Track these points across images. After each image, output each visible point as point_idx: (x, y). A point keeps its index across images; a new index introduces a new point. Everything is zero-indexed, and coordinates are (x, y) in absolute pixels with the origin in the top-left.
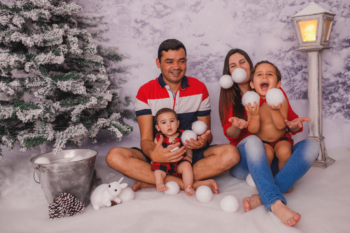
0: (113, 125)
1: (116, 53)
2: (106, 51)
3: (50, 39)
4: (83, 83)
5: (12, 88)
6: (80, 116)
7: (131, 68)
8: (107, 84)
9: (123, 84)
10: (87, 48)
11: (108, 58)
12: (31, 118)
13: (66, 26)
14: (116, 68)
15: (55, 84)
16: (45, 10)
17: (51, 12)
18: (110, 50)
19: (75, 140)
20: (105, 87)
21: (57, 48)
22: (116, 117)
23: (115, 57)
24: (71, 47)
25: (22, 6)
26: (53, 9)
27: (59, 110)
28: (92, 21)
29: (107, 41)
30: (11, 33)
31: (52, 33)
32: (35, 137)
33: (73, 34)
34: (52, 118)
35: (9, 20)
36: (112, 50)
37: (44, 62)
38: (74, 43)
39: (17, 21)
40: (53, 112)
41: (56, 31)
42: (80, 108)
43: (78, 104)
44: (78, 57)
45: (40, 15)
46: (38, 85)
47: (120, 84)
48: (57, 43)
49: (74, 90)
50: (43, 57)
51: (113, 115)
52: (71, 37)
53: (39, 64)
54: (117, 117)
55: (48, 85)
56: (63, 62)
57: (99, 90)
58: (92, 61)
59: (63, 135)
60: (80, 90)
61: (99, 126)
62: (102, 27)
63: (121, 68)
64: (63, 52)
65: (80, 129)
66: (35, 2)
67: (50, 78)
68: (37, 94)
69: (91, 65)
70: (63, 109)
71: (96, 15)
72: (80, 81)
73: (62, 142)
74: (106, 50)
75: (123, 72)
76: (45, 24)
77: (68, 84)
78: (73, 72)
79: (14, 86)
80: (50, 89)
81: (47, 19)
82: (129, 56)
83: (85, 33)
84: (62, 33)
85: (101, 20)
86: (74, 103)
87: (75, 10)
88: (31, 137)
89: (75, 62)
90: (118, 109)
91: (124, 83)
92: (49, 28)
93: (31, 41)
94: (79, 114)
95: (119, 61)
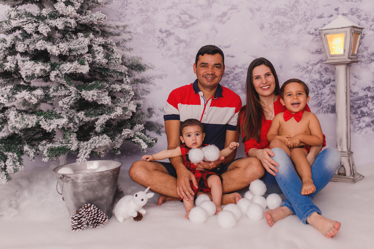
0: (138, 136)
1: (140, 63)
3: (75, 48)
4: (107, 93)
5: (35, 97)
6: (104, 126)
7: (154, 78)
8: (131, 95)
9: (146, 95)
10: (112, 57)
11: (131, 68)
12: (55, 128)
13: (91, 36)
14: (139, 79)
15: (80, 93)
16: (71, 18)
17: (77, 20)
18: (133, 59)
19: (98, 151)
20: (129, 97)
21: (82, 57)
22: (139, 128)
23: (138, 67)
24: (96, 57)
25: (48, 14)
26: (79, 17)
27: (83, 120)
28: (115, 29)
29: (131, 51)
30: (36, 41)
31: (78, 42)
32: (58, 147)
33: (98, 44)
34: (75, 128)
35: (35, 28)
36: (135, 59)
37: (70, 71)
38: (99, 52)
39: (43, 29)
40: (77, 121)
41: (82, 40)
42: (104, 118)
43: (102, 114)
44: (103, 67)
45: (66, 24)
46: (62, 94)
47: (143, 94)
48: (82, 52)
49: (99, 100)
50: (69, 66)
51: (137, 126)
52: (96, 46)
53: (64, 73)
54: (141, 128)
55: (72, 95)
56: (88, 72)
57: (123, 100)
58: (116, 71)
59: (87, 145)
60: (105, 100)
61: (124, 137)
62: (125, 36)
63: (144, 78)
64: (88, 61)
65: (104, 139)
66: (61, 11)
67: (75, 87)
68: (62, 104)
69: (115, 75)
70: (87, 119)
71: (119, 24)
72: (104, 91)
73: (86, 152)
74: (128, 60)
75: (146, 83)
76: (70, 32)
77: (93, 94)
78: (97, 82)
79: (38, 95)
80: (74, 98)
81: (73, 27)
82: (152, 66)
83: (111, 42)
84: (87, 42)
85: (125, 28)
86: (98, 113)
87: (101, 19)
88: (54, 147)
89: (99, 71)
90: (141, 120)
91: (147, 94)
92: (74, 36)
93: (57, 50)
94: (104, 125)
95: (142, 72)
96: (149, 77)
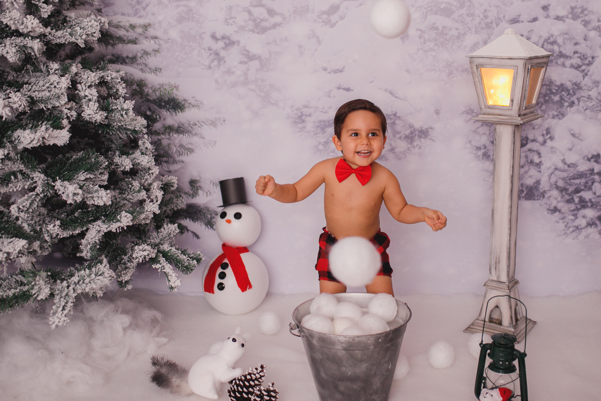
1: (175, 95)
2: (154, 91)
3: (42, 97)
7: (202, 125)
9: (186, 155)
10: (116, 107)
11: (158, 104)
12: (4, 259)
13: (75, 66)
14: (173, 125)
15: (51, 184)
18: (162, 89)
23: (171, 104)
24: (84, 109)
26: (50, 34)
27: (58, 236)
29: (157, 72)
31: (47, 85)
32: (14, 295)
33: (88, 83)
34: (44, 249)
36: (165, 89)
37: (31, 145)
38: (90, 99)
40: (47, 238)
41: (55, 79)
42: (99, 230)
43: (94, 221)
44: (99, 124)
46: (17, 189)
47: (180, 154)
48: (57, 103)
49: (87, 198)
50: (28, 136)
52: (84, 88)
53: (20, 148)
54: (172, 232)
55: (37, 188)
56: (68, 141)
58: (124, 128)
61: (137, 260)
62: (146, 45)
63: (183, 125)
64: (68, 118)
67: (42, 173)
70: (65, 234)
71: (135, 21)
74: (153, 89)
75: (186, 133)
78: (88, 152)
80: (41, 195)
82: (198, 102)
84: (65, 85)
85: (146, 30)
91: (189, 153)
92: (42, 67)
94: (97, 244)
95: (179, 112)
96: (192, 123)
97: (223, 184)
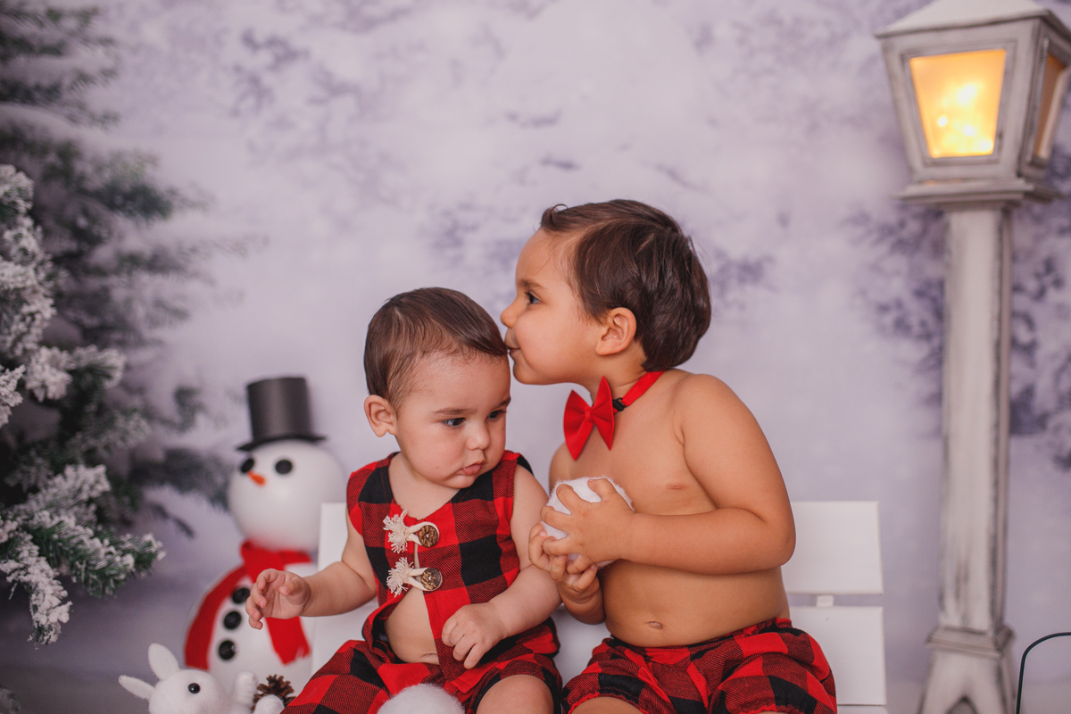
2: (99, 169)
7: (211, 253)
8: (32, 315)
9: (168, 327)
11: (106, 200)
14: (141, 252)
18: (117, 165)
22: (78, 485)
23: (139, 201)
28: (41, 25)
29: (109, 124)
36: (125, 165)
47: (154, 323)
51: (65, 477)
54: (86, 487)
63: (165, 251)
74: (97, 164)
82: (205, 197)
85: (87, 23)
91: (175, 322)
96: (187, 246)
97: (255, 394)
